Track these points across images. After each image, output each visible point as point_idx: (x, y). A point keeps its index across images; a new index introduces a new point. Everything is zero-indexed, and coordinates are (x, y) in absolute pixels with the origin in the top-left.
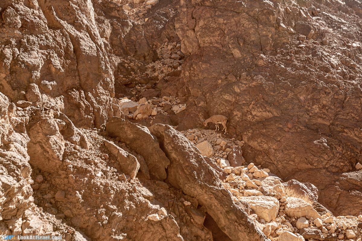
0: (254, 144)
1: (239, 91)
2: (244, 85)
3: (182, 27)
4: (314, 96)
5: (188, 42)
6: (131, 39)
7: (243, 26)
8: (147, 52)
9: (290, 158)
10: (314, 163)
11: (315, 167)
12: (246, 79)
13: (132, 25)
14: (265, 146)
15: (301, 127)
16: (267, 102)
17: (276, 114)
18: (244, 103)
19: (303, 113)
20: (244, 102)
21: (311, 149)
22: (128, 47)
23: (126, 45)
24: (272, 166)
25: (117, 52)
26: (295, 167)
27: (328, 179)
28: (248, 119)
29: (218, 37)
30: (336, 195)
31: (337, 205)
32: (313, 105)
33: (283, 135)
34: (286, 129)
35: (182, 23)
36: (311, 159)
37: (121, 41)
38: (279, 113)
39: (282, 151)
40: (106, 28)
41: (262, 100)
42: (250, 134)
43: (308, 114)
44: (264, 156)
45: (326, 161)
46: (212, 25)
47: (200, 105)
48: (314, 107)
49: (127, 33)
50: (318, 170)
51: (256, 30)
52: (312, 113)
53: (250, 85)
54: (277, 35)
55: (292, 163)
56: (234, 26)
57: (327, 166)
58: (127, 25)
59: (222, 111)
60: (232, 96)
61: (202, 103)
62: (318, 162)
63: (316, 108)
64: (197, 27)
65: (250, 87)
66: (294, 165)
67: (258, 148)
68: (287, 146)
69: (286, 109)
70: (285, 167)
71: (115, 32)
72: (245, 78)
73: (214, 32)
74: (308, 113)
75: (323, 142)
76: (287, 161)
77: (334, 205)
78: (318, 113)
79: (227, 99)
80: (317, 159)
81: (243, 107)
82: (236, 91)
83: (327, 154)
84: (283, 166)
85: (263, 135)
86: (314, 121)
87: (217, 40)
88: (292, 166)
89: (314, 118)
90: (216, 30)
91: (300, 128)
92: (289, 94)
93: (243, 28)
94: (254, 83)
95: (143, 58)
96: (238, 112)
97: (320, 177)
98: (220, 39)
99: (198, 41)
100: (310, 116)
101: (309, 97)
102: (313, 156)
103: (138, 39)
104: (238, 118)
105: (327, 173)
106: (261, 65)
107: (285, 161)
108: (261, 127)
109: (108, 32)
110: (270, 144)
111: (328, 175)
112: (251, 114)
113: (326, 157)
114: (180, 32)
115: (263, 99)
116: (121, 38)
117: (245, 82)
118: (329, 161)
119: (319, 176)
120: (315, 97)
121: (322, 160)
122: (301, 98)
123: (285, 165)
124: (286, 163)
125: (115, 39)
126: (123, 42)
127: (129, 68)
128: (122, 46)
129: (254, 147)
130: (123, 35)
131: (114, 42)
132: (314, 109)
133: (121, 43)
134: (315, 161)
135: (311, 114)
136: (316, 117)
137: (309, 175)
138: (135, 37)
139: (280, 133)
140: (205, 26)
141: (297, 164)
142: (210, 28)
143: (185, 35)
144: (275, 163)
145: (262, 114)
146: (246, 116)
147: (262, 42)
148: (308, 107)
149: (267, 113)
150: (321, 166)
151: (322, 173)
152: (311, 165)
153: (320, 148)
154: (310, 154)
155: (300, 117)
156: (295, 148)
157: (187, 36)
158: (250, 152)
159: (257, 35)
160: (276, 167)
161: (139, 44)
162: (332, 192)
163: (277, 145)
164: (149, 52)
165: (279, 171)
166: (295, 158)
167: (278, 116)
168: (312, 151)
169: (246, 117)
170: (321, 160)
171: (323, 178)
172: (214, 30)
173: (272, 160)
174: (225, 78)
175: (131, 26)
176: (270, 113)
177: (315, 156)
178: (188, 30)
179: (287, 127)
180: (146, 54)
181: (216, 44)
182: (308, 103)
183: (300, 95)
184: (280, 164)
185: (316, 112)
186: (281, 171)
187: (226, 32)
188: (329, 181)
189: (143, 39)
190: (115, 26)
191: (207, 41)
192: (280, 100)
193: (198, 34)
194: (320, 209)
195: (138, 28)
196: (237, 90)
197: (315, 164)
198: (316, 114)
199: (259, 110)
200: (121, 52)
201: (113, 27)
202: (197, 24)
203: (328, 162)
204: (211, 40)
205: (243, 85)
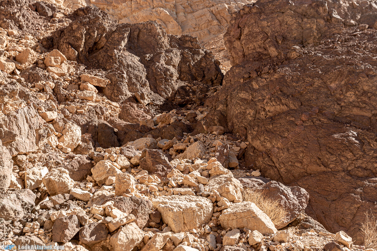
0: (257, 144)
1: (258, 87)
2: (264, 80)
3: (230, 39)
4: (349, 80)
5: (235, 53)
6: (201, 66)
7: (287, 24)
8: (214, 76)
9: (297, 158)
10: (330, 164)
11: (330, 170)
12: (268, 72)
13: (204, 53)
14: (268, 145)
15: (323, 120)
16: (284, 94)
17: (292, 107)
18: (259, 100)
19: (331, 103)
20: (260, 98)
21: (328, 145)
22: (197, 73)
23: (196, 71)
24: (272, 171)
25: (185, 78)
26: (303, 170)
27: (346, 185)
28: (262, 116)
29: (261, 41)
30: (352, 208)
31: (352, 224)
32: (346, 92)
33: (292, 129)
34: (299, 122)
35: (230, 35)
36: (327, 158)
37: (190, 68)
38: (297, 106)
39: (288, 150)
40: (173, 57)
41: (279, 92)
42: (255, 133)
43: (338, 104)
44: (265, 158)
45: (350, 162)
46: (255, 30)
47: (218, 109)
48: (348, 94)
49: (198, 61)
50: (334, 173)
51: (299, 24)
52: (345, 103)
53: (272, 79)
54: (326, 27)
55: (299, 165)
56: (278, 27)
57: (349, 168)
58: (198, 53)
59: (236, 112)
60: (249, 93)
61: (221, 106)
62: (336, 162)
63: (351, 96)
64: (242, 35)
65: (271, 81)
66: (302, 167)
67: (261, 148)
68: (295, 143)
69: (309, 100)
70: (288, 171)
71: (184, 60)
72: (266, 72)
73: (257, 37)
74: (340, 102)
75: (349, 136)
76: (292, 162)
77: (348, 223)
78: (354, 101)
79: (243, 97)
80: (335, 159)
81: (258, 103)
82: (254, 87)
83: (351, 152)
84: (286, 169)
85: (268, 131)
86: (347, 112)
87: (260, 45)
88: (298, 169)
89: (347, 109)
90: (258, 34)
91: (320, 121)
92: (315, 82)
93: (286, 26)
94: (276, 76)
95: (211, 82)
96: (250, 110)
97: (333, 183)
98: (263, 43)
99: (244, 50)
100: (341, 107)
101: (343, 83)
102: (329, 155)
103: (207, 65)
104: (251, 116)
105: (347, 178)
106: (293, 57)
107: (290, 163)
108: (268, 122)
109: (177, 60)
110: (274, 142)
111: (347, 180)
112: (264, 110)
113: (349, 155)
114: (228, 44)
115: (281, 91)
116: (190, 66)
117: (266, 77)
118: (353, 161)
119: (333, 181)
120: (350, 82)
121: (343, 159)
122: (331, 85)
123: (289, 168)
124: (291, 165)
125: (184, 66)
126: (192, 69)
127: (190, 90)
128: (190, 72)
129: (257, 149)
130: (193, 63)
131: (183, 69)
132: (348, 97)
133: (190, 70)
134: (332, 161)
135: (343, 104)
136: (351, 106)
137: (320, 180)
138: (205, 63)
139: (289, 127)
140: (249, 33)
141: (306, 166)
142: (253, 33)
143: (232, 46)
144: (277, 165)
145: (276, 108)
146: (259, 113)
147: (304, 36)
148: (340, 95)
149: (281, 106)
150: (340, 168)
151: (338, 177)
152: (324, 166)
153: (342, 143)
154: (325, 152)
155: (325, 108)
156: (306, 145)
157: (234, 48)
158: (252, 154)
159: (300, 30)
160: (278, 171)
161: (208, 69)
162: (347, 204)
163: (282, 143)
164: (217, 76)
165: (281, 177)
166: (303, 157)
167: (296, 108)
168: (329, 148)
169: (260, 115)
170: (341, 160)
171: (338, 184)
172: (257, 35)
173: (274, 163)
174: (248, 76)
175: (202, 54)
176: (285, 106)
177: (332, 154)
178: (234, 41)
179: (301, 120)
180: (214, 78)
181: (258, 49)
182: (341, 90)
183: (331, 82)
184: (282, 166)
185: (351, 101)
186: (283, 176)
187: (269, 34)
188: (346, 188)
189: (213, 64)
190: (185, 55)
191: (251, 47)
192: (303, 90)
193: (243, 42)
194: (305, 224)
195: (209, 56)
196: (256, 86)
197: (331, 166)
198: (351, 103)
199: (272, 104)
200: (189, 78)
201: (183, 56)
202: (242, 32)
203: (352, 163)
204: (254, 46)
205: (262, 80)
